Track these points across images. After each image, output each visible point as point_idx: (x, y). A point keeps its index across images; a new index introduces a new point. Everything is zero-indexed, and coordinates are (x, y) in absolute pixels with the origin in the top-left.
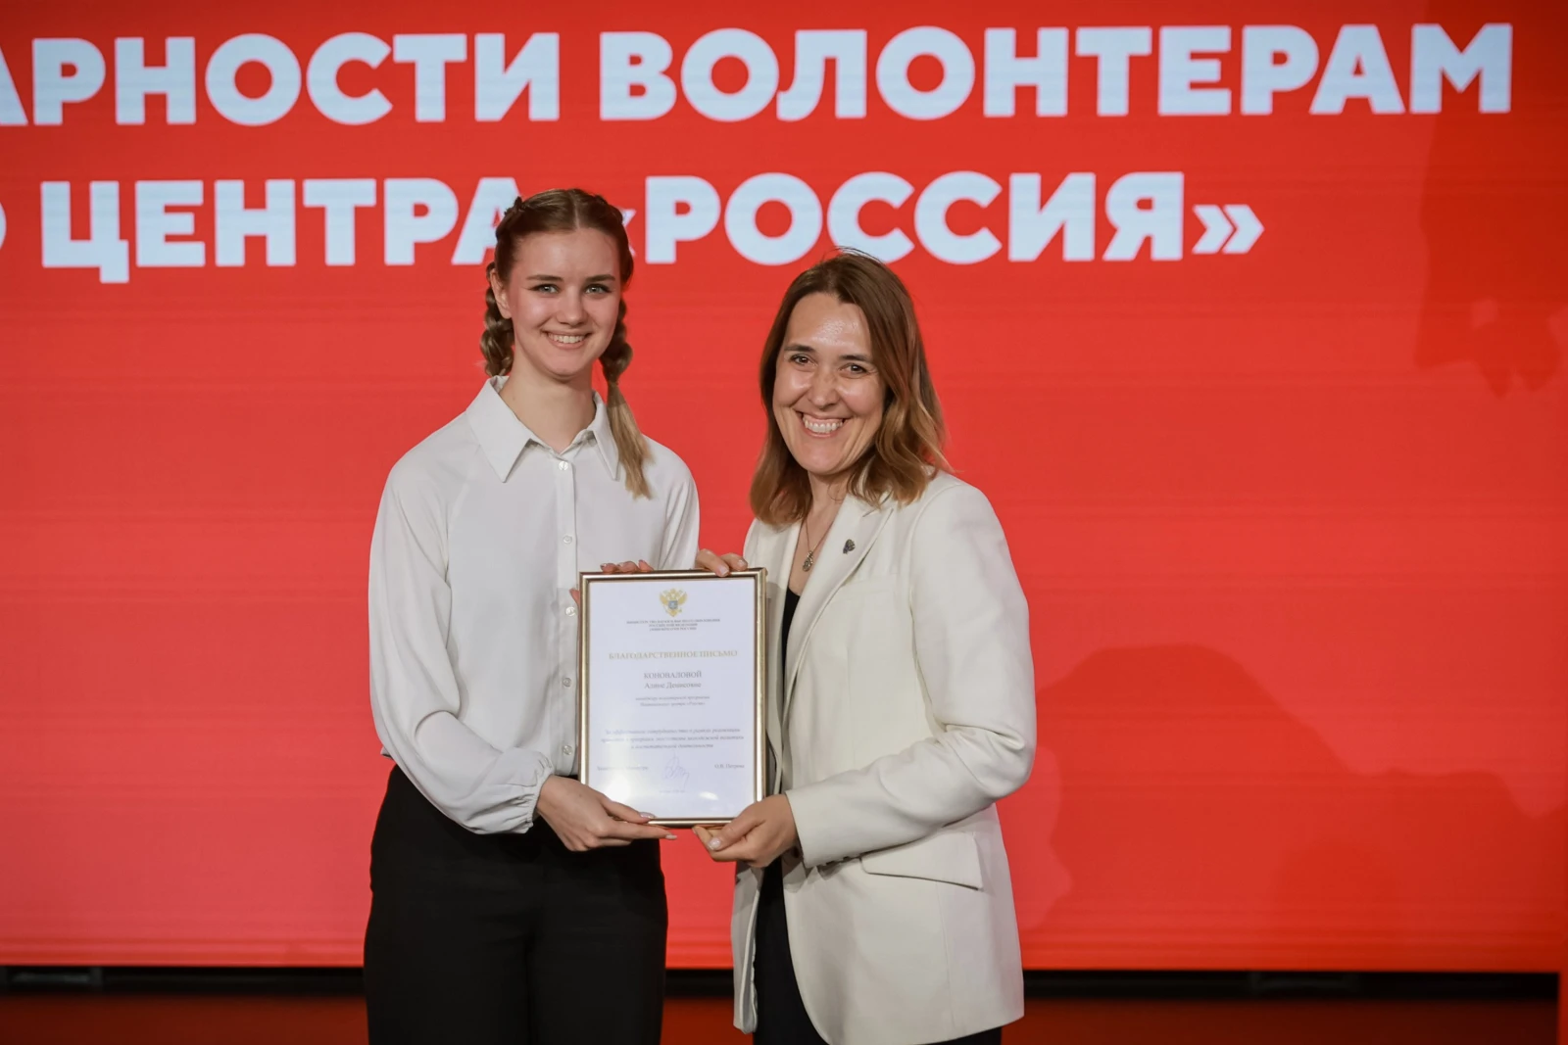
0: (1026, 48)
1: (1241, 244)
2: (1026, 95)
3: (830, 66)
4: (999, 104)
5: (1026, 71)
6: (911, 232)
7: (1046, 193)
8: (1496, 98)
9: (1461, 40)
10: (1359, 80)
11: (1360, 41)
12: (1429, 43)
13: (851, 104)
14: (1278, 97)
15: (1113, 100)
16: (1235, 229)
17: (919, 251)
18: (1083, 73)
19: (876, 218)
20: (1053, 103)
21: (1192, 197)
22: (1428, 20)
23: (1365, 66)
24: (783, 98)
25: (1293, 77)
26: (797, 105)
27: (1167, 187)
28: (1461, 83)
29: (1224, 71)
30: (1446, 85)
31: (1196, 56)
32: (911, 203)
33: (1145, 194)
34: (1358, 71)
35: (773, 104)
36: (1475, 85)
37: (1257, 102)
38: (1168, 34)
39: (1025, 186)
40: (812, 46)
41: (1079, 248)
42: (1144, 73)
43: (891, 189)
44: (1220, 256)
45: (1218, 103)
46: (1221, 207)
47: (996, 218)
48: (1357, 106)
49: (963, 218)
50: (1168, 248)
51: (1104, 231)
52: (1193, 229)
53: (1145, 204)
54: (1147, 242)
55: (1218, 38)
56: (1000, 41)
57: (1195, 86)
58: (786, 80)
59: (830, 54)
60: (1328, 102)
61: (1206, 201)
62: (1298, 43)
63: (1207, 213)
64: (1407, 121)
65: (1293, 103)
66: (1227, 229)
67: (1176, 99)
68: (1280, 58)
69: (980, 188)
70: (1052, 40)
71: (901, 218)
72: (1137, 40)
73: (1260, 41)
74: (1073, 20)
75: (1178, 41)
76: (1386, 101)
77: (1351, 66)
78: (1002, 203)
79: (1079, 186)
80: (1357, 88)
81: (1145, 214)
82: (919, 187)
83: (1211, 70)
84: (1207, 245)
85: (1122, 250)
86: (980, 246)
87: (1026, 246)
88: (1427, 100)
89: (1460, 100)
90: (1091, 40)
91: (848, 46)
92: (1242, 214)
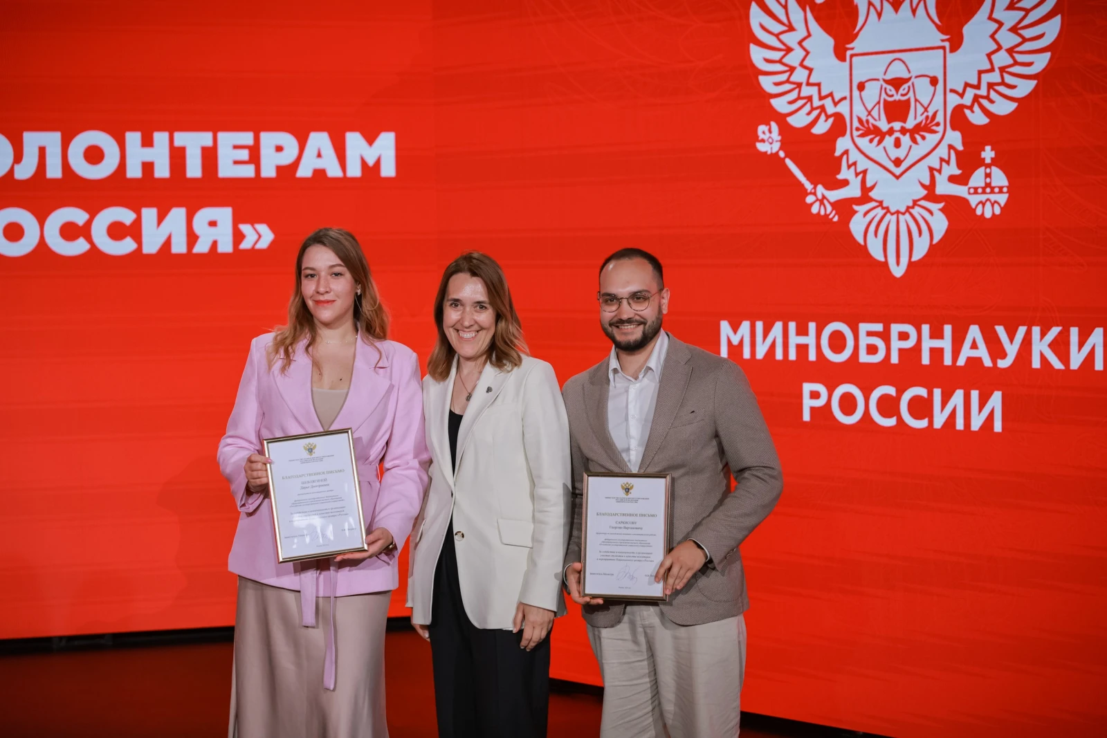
0: (147, 142)
1: (264, 244)
2: (148, 167)
3: (42, 151)
4: (134, 171)
5: (148, 154)
6: (89, 239)
7: (161, 218)
8: (388, 170)
9: (371, 140)
10: (319, 160)
11: (319, 140)
12: (354, 140)
13: (54, 171)
14: (280, 169)
15: (194, 169)
16: (260, 236)
17: (94, 248)
18: (178, 156)
19: (69, 231)
20: (162, 171)
21: (237, 220)
22: (353, 130)
23: (323, 153)
24: (17, 167)
25: (287, 158)
26: (25, 171)
27: (224, 215)
28: (371, 162)
29: (251, 155)
30: (364, 163)
31: (236, 147)
32: (89, 224)
33: (213, 218)
34: (319, 155)
35: (11, 171)
36: (378, 163)
37: (268, 171)
38: (222, 136)
39: (149, 214)
40: (32, 140)
41: (179, 247)
42: (209, 156)
43: (78, 216)
44: (253, 251)
45: (248, 171)
46: (253, 225)
47: (135, 231)
48: (320, 174)
49: (116, 231)
50: (226, 246)
51: (192, 238)
52: (238, 237)
53: (213, 224)
54: (215, 244)
55: (247, 138)
56: (133, 138)
57: (236, 162)
58: (18, 158)
59: (42, 144)
60: (304, 171)
61: (245, 222)
62: (288, 141)
63: (245, 228)
64: (345, 181)
65: (288, 172)
66: (255, 237)
67: (227, 169)
68: (279, 149)
69: (125, 216)
70: (161, 138)
71: (82, 231)
72: (206, 138)
73: (269, 139)
74: (172, 128)
75: (227, 140)
76: (334, 171)
77: (316, 153)
78: (137, 223)
79: (177, 215)
80: (319, 164)
81: (213, 229)
82: (93, 214)
83: (244, 155)
84: (246, 245)
85: (202, 247)
86: (126, 246)
87: (151, 246)
88: (354, 171)
89: (371, 170)
90: (181, 138)
91: (52, 140)
92: (263, 228)
